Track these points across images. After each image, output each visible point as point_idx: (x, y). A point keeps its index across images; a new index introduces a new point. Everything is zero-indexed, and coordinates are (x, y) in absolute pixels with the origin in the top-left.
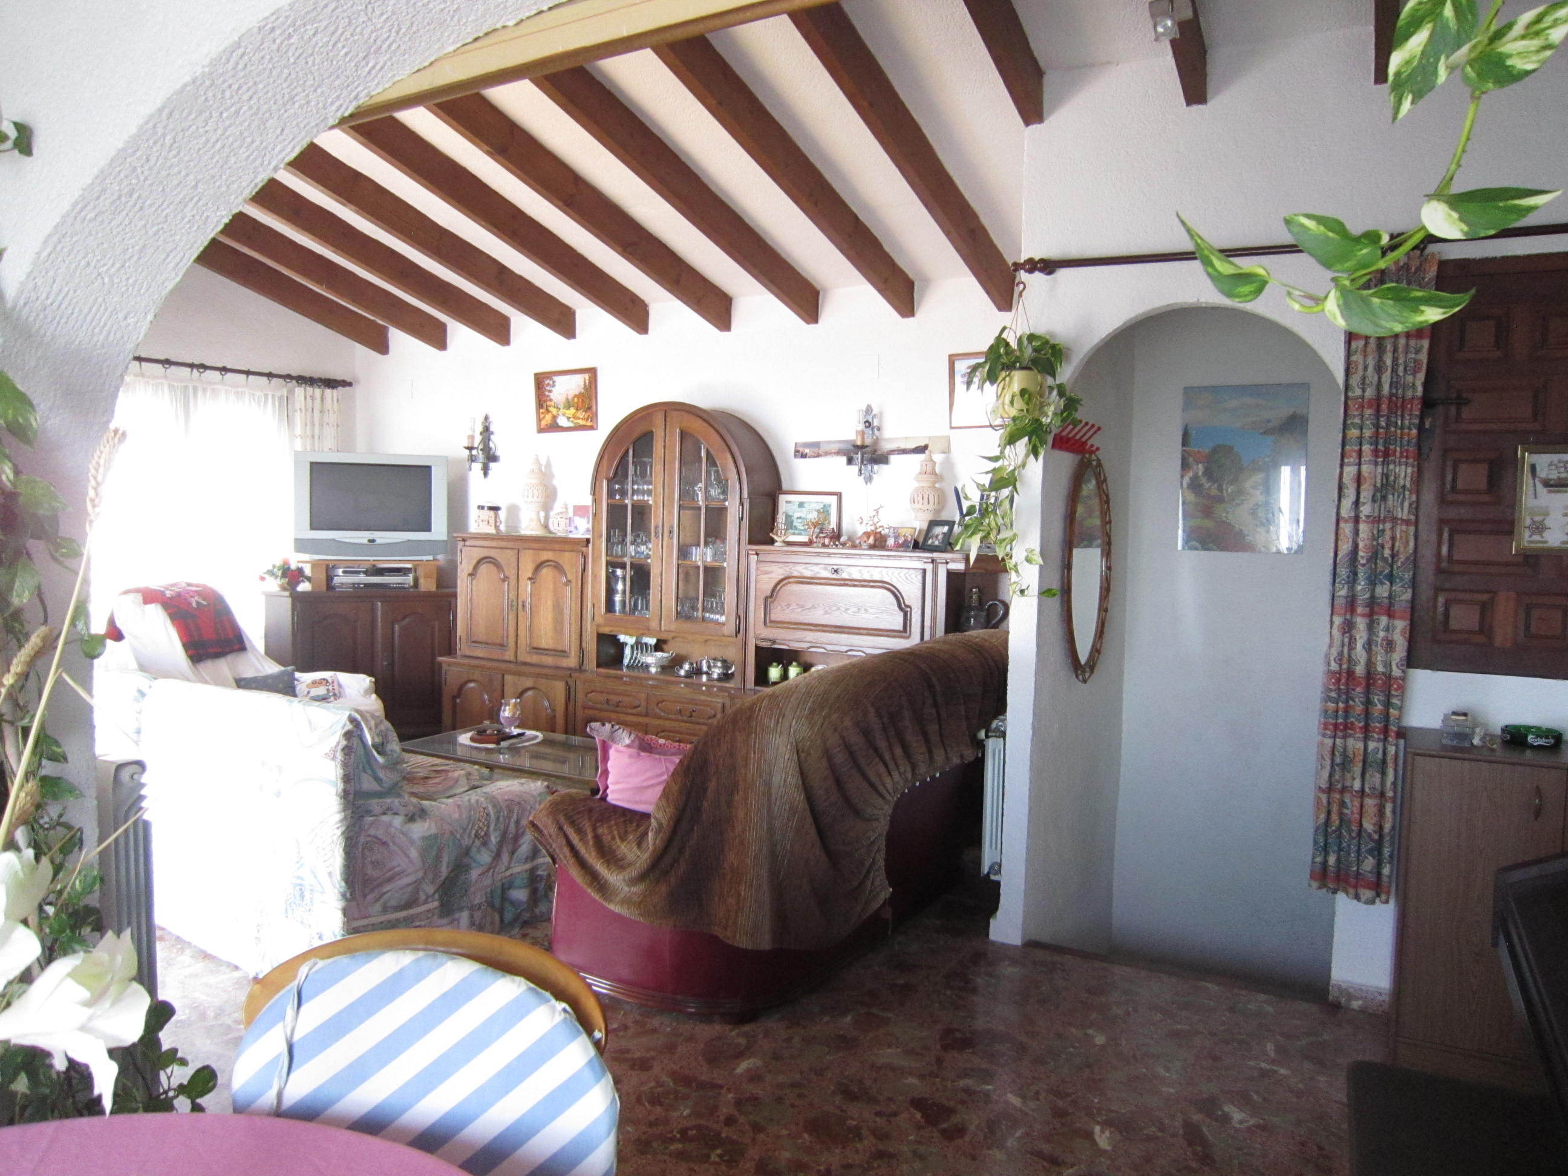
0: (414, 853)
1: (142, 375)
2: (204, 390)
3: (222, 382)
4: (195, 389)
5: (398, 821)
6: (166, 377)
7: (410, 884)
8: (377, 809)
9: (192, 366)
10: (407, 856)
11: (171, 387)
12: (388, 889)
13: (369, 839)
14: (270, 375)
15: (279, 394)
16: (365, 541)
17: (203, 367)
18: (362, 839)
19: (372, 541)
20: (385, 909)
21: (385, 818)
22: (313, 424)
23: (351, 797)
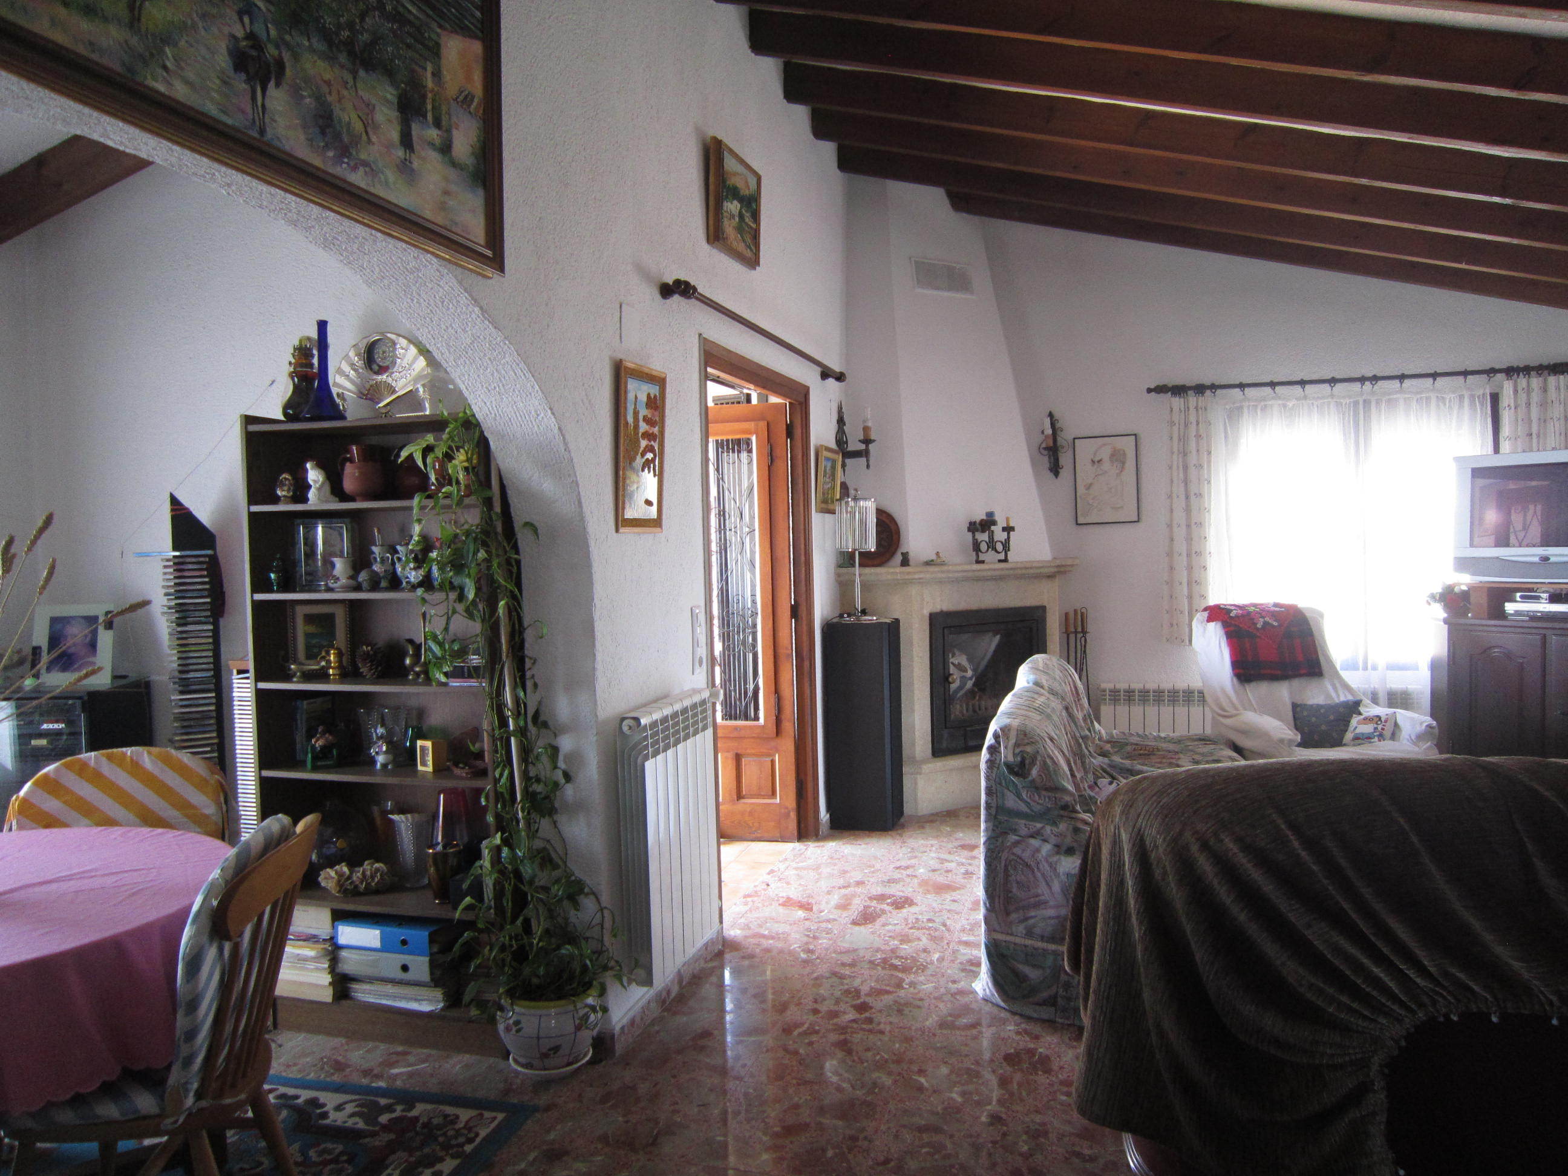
0: (1056, 887)
1: (1305, 398)
2: (1378, 402)
3: (1401, 391)
4: (1367, 403)
5: (1046, 848)
6: (1332, 396)
7: (1053, 918)
8: (1024, 831)
9: (1362, 380)
10: (1050, 887)
11: (1339, 405)
12: (1033, 914)
13: (1012, 857)
14: (1465, 373)
15: (1481, 392)
16: (1536, 559)
17: (1375, 379)
18: (1004, 856)
19: (1545, 559)
20: (1029, 934)
21: (1032, 841)
22: (1530, 421)
23: (993, 811)
